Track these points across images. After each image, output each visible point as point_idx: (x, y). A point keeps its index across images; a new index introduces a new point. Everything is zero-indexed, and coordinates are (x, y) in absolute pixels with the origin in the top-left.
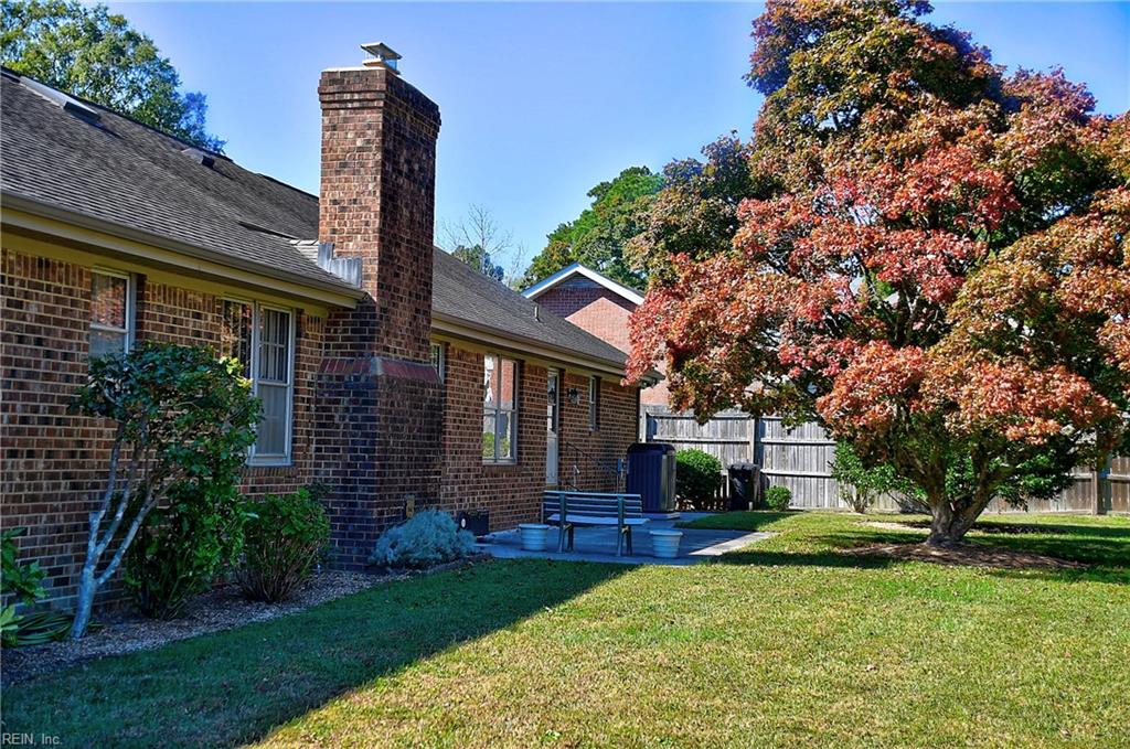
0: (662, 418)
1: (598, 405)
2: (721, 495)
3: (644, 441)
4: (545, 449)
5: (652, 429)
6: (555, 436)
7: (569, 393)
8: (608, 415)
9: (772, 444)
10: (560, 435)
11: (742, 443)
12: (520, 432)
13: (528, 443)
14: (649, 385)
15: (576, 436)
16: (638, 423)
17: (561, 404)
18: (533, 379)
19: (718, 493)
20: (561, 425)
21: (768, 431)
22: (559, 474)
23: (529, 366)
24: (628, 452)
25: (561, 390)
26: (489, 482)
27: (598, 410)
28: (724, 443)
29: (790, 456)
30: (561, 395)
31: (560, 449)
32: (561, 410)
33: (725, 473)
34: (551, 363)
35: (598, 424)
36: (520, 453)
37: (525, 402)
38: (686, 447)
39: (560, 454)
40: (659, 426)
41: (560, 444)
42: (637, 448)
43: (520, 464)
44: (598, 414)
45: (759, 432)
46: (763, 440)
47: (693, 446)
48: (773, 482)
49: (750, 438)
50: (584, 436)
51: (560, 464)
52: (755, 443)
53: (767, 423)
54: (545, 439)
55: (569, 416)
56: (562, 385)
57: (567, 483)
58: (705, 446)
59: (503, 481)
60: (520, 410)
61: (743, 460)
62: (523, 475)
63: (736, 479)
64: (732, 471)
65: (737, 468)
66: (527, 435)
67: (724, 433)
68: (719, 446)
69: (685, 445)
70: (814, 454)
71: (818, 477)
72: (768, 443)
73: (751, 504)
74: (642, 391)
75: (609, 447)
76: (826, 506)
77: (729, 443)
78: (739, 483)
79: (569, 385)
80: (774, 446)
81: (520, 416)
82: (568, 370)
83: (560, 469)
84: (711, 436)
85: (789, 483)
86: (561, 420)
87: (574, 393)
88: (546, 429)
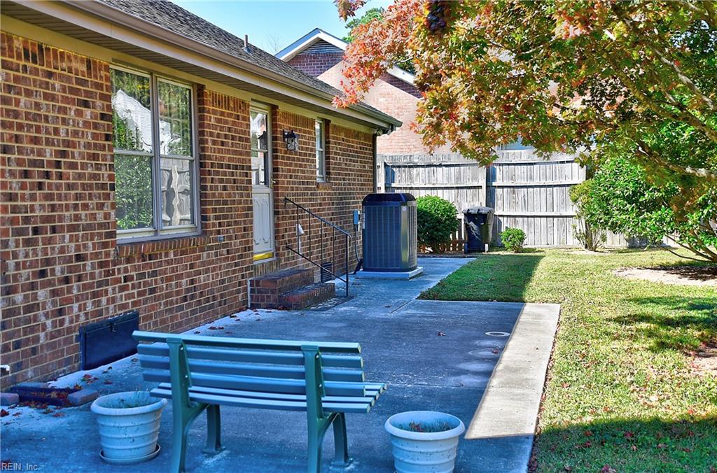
0: (399, 167)
1: (327, 152)
2: (457, 237)
3: (383, 191)
4: (251, 209)
5: (390, 177)
6: (268, 190)
7: (285, 137)
8: (340, 164)
9: (503, 187)
10: (275, 188)
11: (475, 187)
12: (204, 188)
13: (218, 203)
14: (385, 132)
15: (297, 189)
16: (374, 173)
17: (275, 151)
18: (222, 114)
19: (454, 236)
20: (275, 176)
21: (498, 175)
22: (276, 238)
23: (214, 96)
24: (364, 203)
25: (274, 132)
26: (135, 269)
27: (328, 158)
28: (458, 188)
29: (520, 200)
30: (274, 138)
31: (276, 207)
32: (275, 157)
33: (461, 216)
34: (255, 96)
35: (328, 173)
36: (204, 218)
37: (210, 145)
38: (423, 194)
39: (276, 213)
40: (397, 175)
41: (276, 201)
42: (373, 200)
43: (204, 233)
44: (328, 163)
45: (490, 177)
46: (494, 184)
47: (429, 192)
48: (505, 223)
49: (483, 183)
50: (310, 189)
51: (277, 225)
52: (487, 186)
53: (498, 168)
54: (248, 195)
55: (286, 164)
56: (274, 126)
57: (288, 248)
58: (440, 192)
59: (168, 262)
60: (202, 157)
61: (477, 205)
62: (211, 248)
63: (471, 223)
64: (468, 215)
65: (472, 212)
66: (216, 191)
67: (458, 179)
68: (453, 191)
69: (422, 191)
70: (543, 196)
71: (547, 217)
72: (499, 187)
73: (487, 246)
74: (378, 137)
75: (342, 200)
76: (556, 244)
77: (462, 188)
78: (475, 227)
79: (285, 126)
80: (505, 190)
81: (202, 165)
82: (283, 107)
83: (277, 231)
84: (445, 182)
85: (520, 224)
86: (276, 170)
87: (292, 136)
88: (250, 182)
